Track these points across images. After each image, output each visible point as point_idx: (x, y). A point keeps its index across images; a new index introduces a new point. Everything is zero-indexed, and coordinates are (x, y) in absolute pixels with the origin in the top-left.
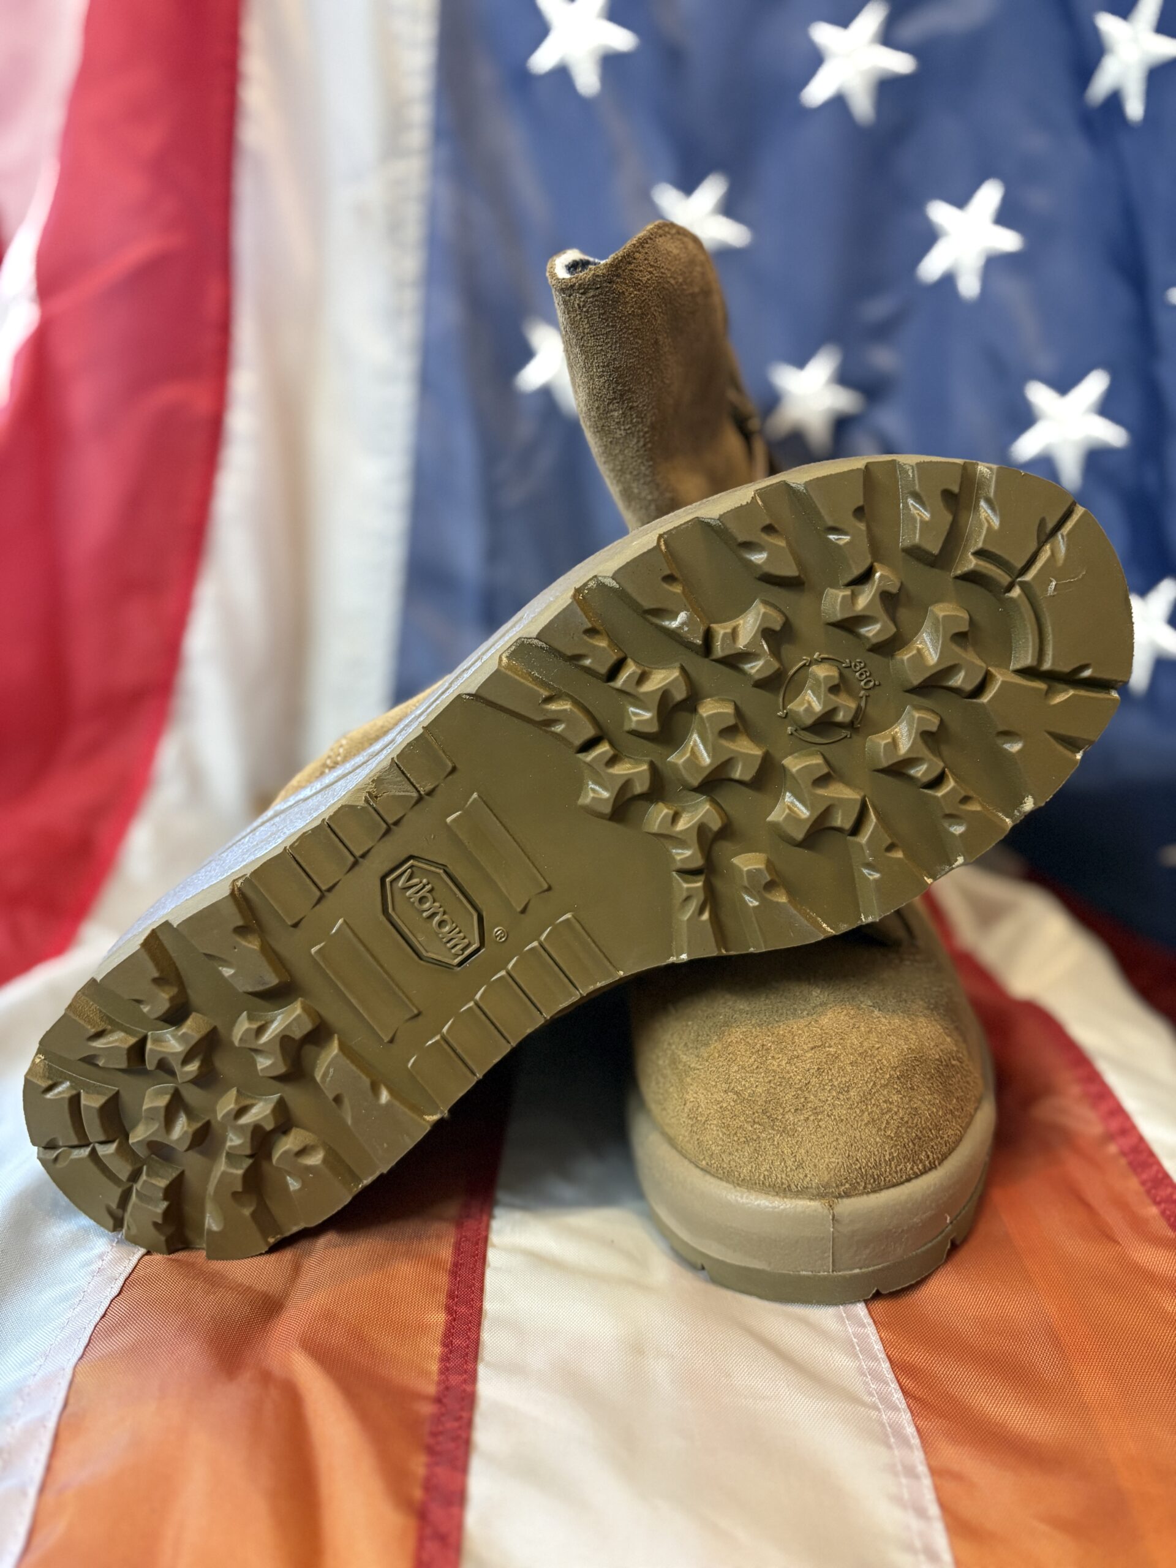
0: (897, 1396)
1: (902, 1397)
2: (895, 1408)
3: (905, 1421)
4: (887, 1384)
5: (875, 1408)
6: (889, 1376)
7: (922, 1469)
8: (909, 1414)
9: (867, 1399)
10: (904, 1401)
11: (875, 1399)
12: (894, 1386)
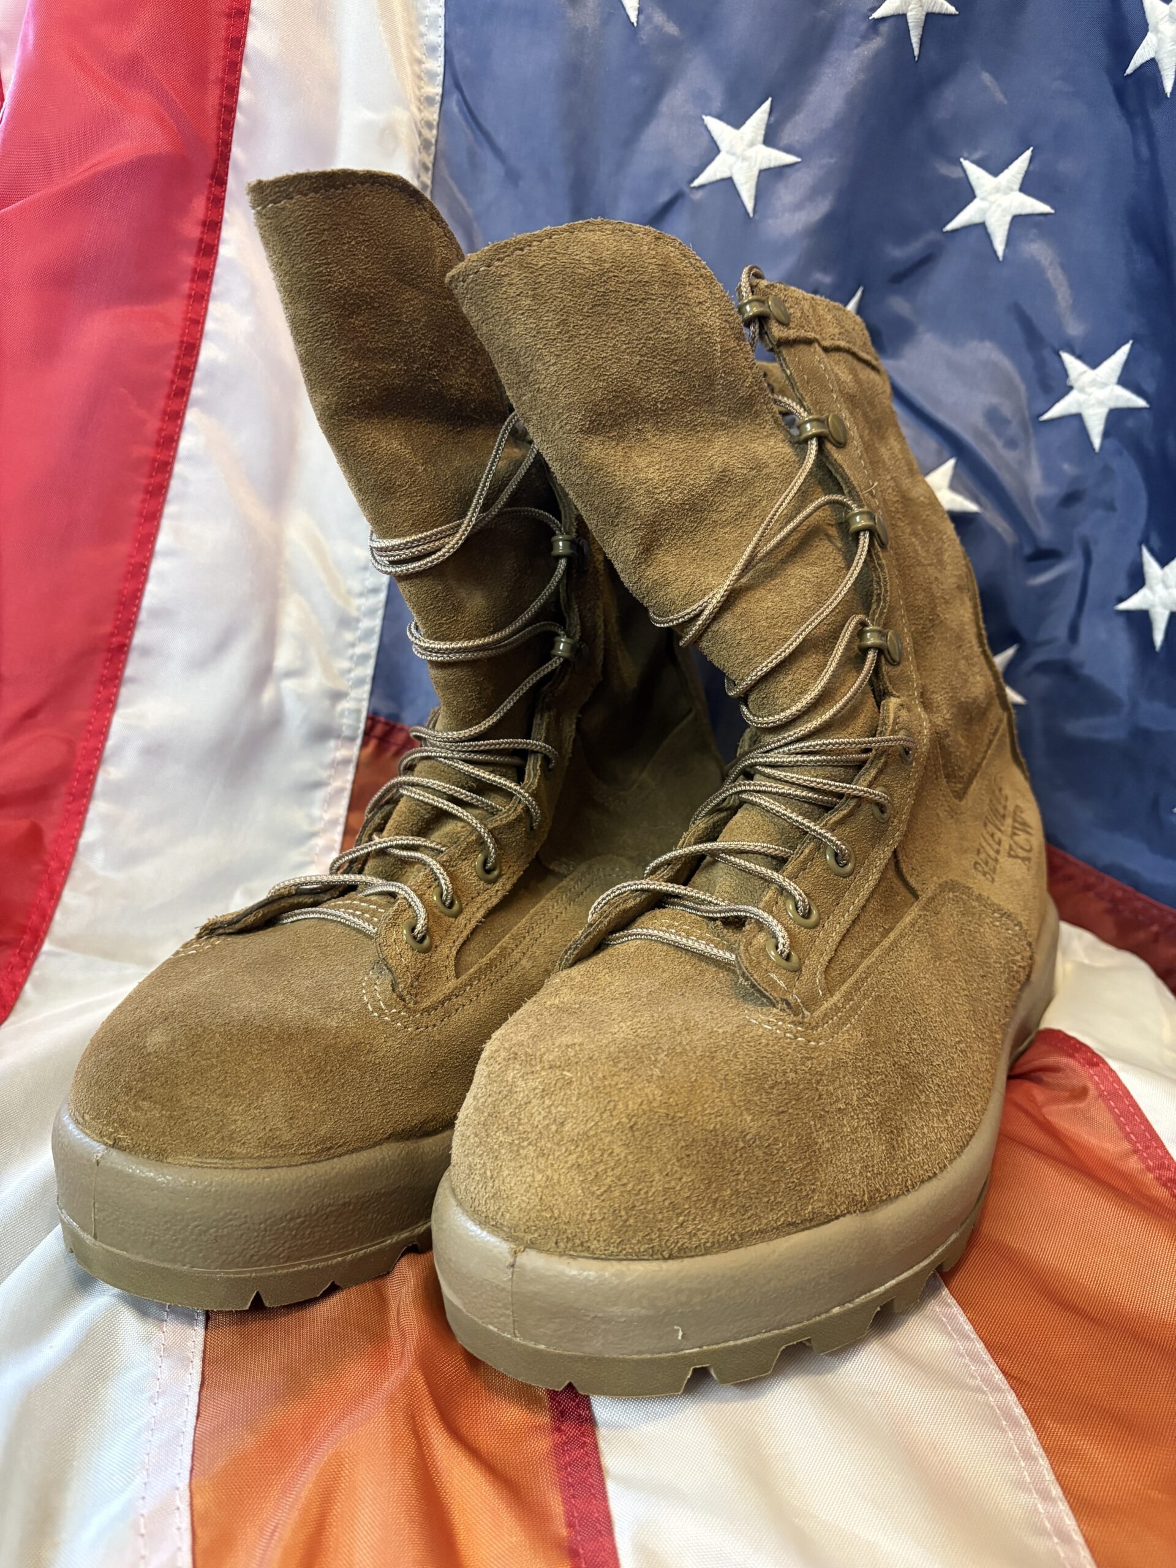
0: (999, 1377)
1: (1003, 1378)
2: (999, 1390)
3: (1011, 1402)
4: (985, 1364)
5: (980, 1390)
6: (986, 1356)
7: (1037, 1449)
8: (1014, 1395)
9: (972, 1382)
10: (1006, 1382)
11: (978, 1382)
12: (993, 1367)
